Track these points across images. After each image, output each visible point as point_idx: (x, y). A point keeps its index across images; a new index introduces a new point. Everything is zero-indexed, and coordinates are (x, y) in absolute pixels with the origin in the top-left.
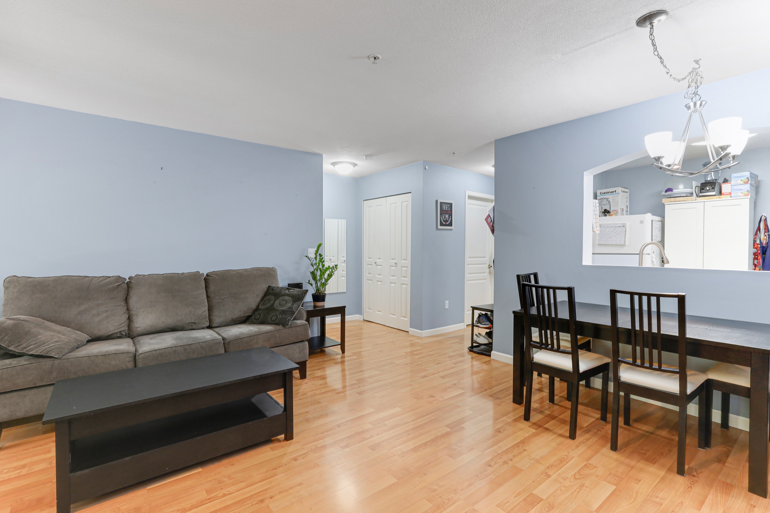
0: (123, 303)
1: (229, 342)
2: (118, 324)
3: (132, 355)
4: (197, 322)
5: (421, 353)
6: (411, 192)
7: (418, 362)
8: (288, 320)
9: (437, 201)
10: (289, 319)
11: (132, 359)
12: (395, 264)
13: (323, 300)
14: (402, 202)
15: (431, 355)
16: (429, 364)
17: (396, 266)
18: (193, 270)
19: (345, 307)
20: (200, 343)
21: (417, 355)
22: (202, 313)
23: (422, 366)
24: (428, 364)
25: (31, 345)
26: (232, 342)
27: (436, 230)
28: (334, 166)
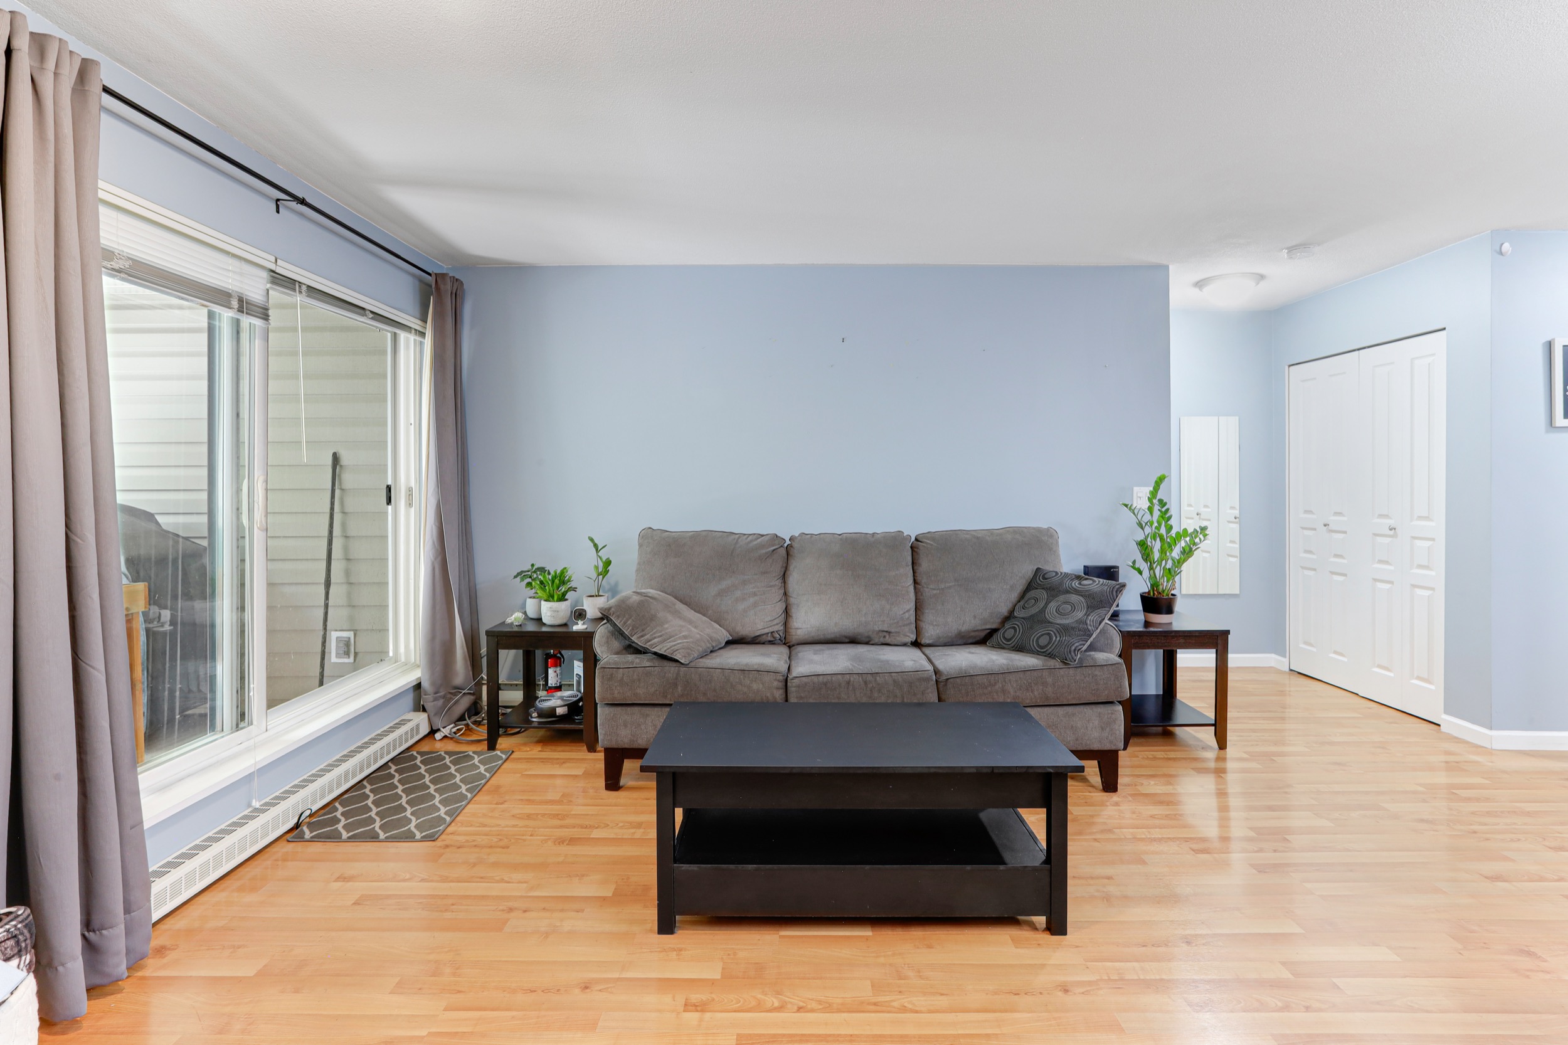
0: (778, 583)
1: (947, 679)
2: (770, 618)
3: (781, 678)
4: (893, 630)
5: (1487, 800)
6: (1445, 329)
7: (1471, 825)
8: (1075, 650)
9: (1549, 346)
10: (1077, 647)
11: (781, 685)
12: (1391, 529)
13: (1169, 610)
14: (1412, 360)
15: (1528, 814)
16: (1519, 840)
17: (1395, 536)
18: (892, 528)
19: (1228, 632)
20: (893, 674)
21: (1469, 800)
22: (904, 613)
23: (1488, 839)
24: (1512, 840)
25: (655, 638)
26: (952, 680)
27: (1547, 432)
28: (1201, 290)
